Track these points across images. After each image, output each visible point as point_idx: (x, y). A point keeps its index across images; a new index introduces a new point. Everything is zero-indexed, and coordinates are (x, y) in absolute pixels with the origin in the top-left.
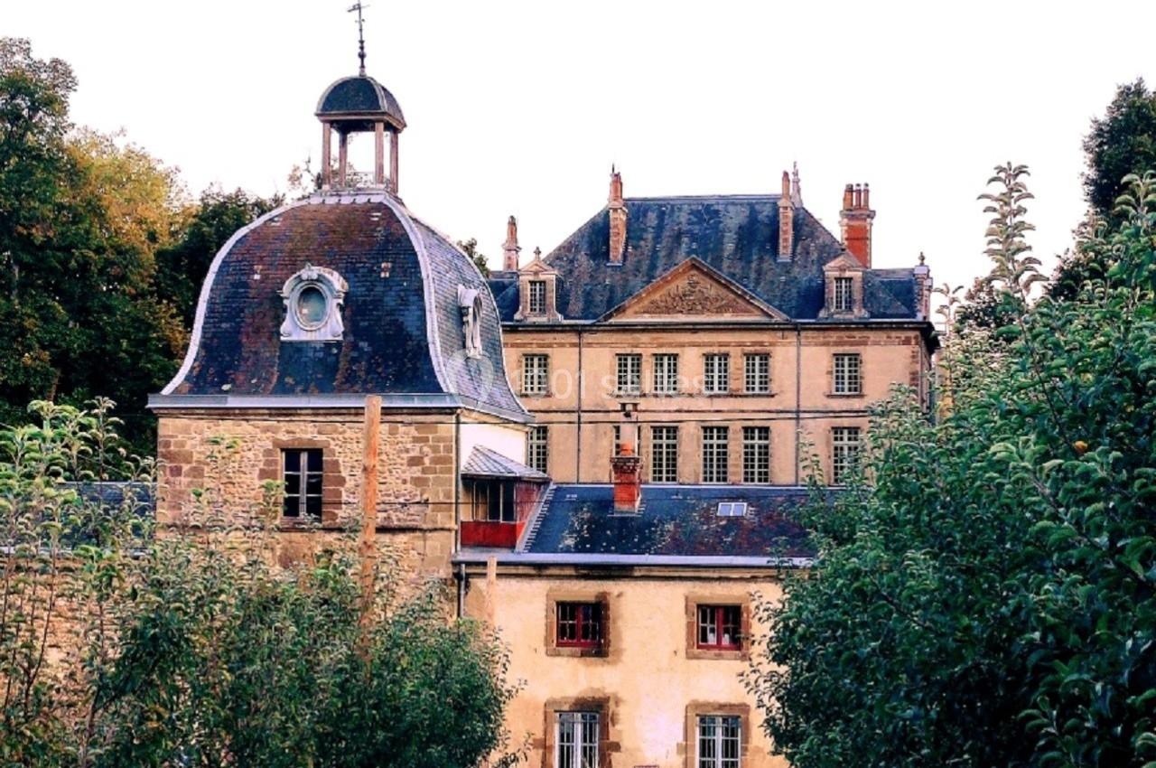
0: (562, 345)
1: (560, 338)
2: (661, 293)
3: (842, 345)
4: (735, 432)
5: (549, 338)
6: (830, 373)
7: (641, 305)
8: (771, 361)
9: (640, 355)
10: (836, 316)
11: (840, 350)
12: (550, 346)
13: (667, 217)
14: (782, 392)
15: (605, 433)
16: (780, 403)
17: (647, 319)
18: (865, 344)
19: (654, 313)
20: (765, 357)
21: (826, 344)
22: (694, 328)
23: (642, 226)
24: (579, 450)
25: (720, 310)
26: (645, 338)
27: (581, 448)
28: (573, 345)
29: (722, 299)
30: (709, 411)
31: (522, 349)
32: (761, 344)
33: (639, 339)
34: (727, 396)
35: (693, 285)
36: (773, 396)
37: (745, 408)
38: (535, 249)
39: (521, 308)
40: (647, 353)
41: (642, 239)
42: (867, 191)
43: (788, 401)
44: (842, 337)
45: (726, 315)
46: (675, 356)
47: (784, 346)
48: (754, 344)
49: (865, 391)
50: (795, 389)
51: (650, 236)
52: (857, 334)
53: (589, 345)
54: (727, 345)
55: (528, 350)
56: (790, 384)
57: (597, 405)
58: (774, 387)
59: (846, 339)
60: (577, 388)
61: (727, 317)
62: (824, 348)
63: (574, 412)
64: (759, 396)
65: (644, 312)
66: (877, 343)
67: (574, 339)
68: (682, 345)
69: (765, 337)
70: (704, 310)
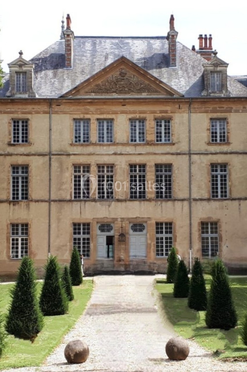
0: (38, 113)
1: (37, 107)
2: (102, 80)
3: (216, 113)
4: (151, 167)
5: (29, 108)
6: (208, 130)
7: (89, 87)
8: (172, 123)
9: (89, 119)
10: (212, 95)
11: (215, 115)
12: (30, 113)
13: (97, 45)
14: (179, 142)
15: (68, 168)
16: (178, 149)
17: (93, 96)
18: (230, 112)
19: (98, 92)
20: (168, 121)
21: (206, 112)
22: (124, 102)
23: (83, 50)
24: (50, 179)
25: (140, 91)
26: (92, 108)
27: (51, 178)
28: (45, 113)
29: (141, 84)
30: (134, 154)
31: (12, 115)
32: (166, 112)
33: (89, 109)
34: (145, 145)
35: (122, 74)
36: (174, 144)
37: (157, 152)
38: (19, 51)
39: (10, 88)
40: (93, 117)
41: (83, 56)
42: (211, 39)
43: (184, 147)
44: (216, 108)
45: (143, 94)
46: (112, 120)
47: (180, 113)
48: (161, 112)
49: (231, 141)
50: (187, 140)
51: (89, 55)
52: (225, 106)
53: (56, 113)
54: (144, 112)
55: (15, 116)
56: (184, 137)
57: (61, 151)
58: (174, 139)
59: (218, 109)
60: (49, 140)
61: (144, 95)
62: (205, 114)
63: (46, 155)
64: (165, 144)
65: (92, 92)
66: (237, 111)
67: (45, 108)
68: (116, 113)
69: (168, 108)
70: (130, 91)
